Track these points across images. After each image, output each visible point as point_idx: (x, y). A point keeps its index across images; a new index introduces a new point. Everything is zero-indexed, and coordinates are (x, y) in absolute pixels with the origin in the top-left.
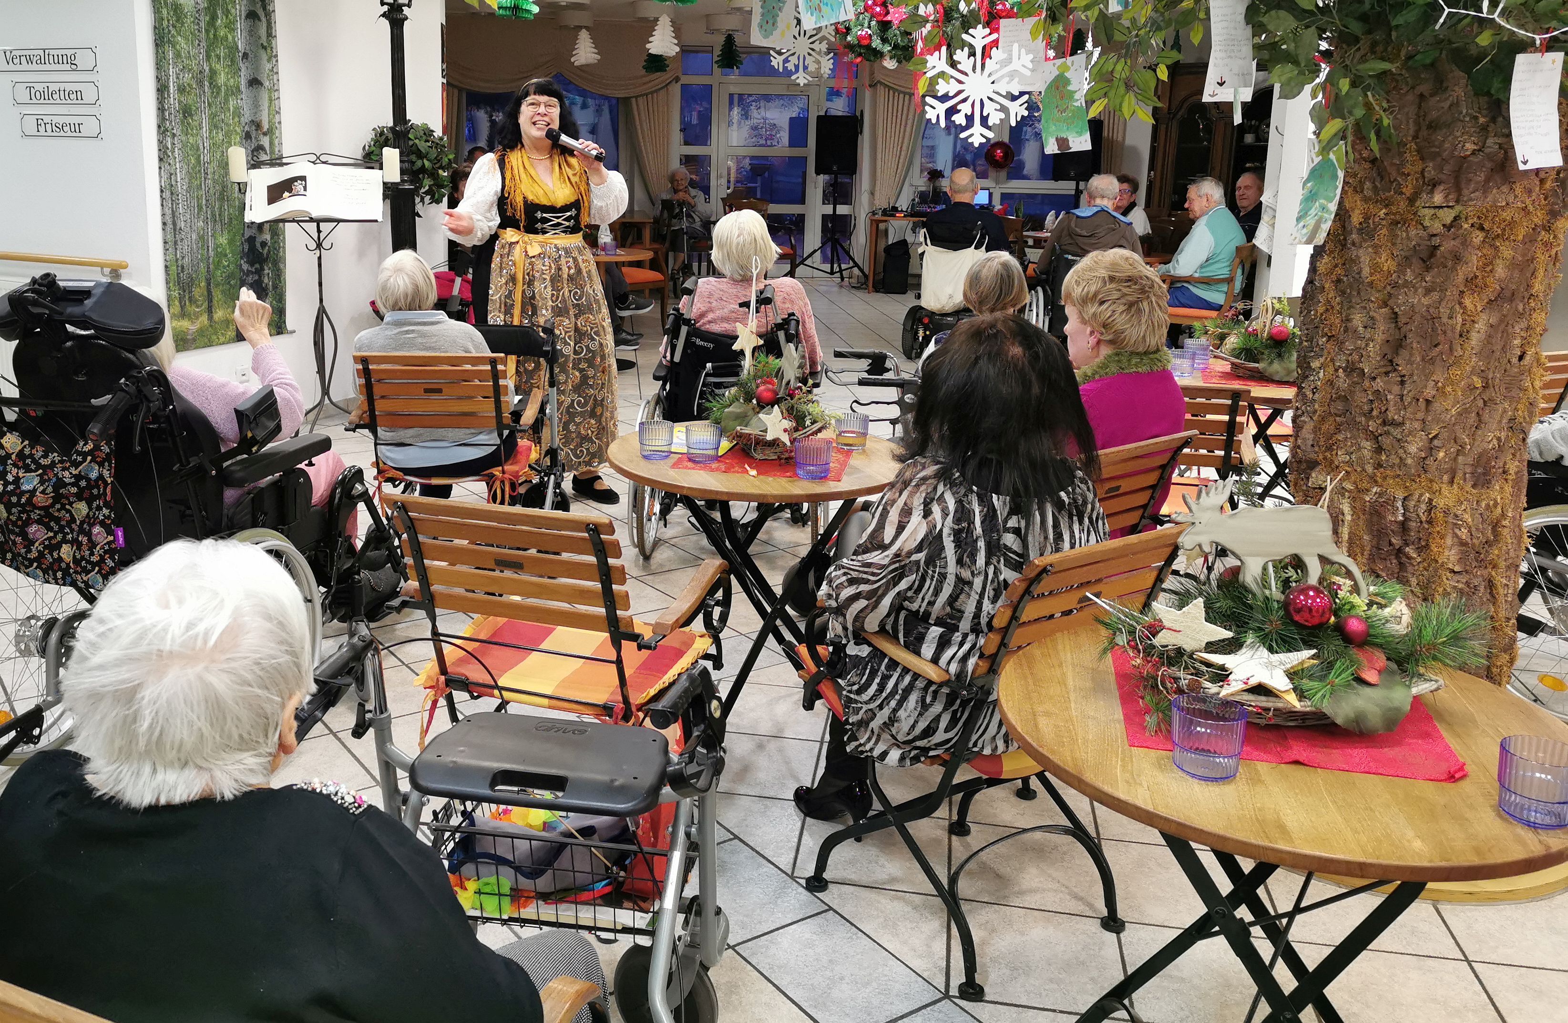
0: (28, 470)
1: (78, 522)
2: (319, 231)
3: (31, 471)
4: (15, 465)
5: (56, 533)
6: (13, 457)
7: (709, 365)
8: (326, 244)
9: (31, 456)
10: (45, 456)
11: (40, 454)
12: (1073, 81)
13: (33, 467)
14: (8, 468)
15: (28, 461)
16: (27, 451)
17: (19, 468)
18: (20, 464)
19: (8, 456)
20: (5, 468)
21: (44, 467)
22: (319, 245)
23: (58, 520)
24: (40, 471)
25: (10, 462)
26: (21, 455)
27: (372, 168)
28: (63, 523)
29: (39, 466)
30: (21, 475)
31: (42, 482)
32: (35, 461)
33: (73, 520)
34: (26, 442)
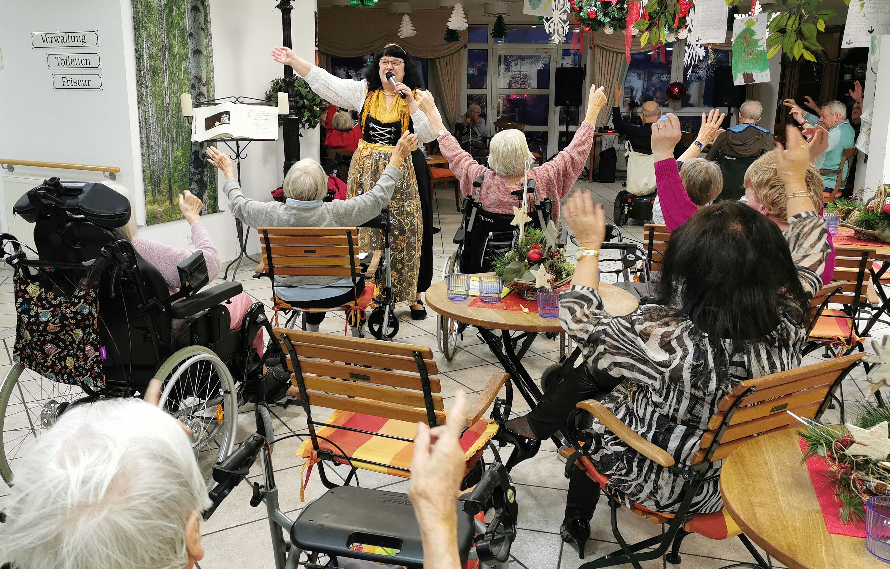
0: (44, 308)
1: (77, 343)
2: (238, 147)
3: (46, 309)
4: (36, 305)
5: (63, 350)
6: (35, 299)
7: (491, 234)
8: (242, 155)
9: (46, 298)
10: (55, 299)
11: (52, 297)
12: (757, 32)
13: (47, 306)
14: (32, 306)
15: (44, 302)
16: (43, 295)
17: (38, 307)
18: (39, 304)
19: (31, 298)
20: (29, 307)
21: (55, 306)
22: (238, 156)
23: (64, 341)
24: (52, 309)
25: (32, 302)
26: (39, 298)
27: (271, 106)
28: (67, 343)
29: (51, 305)
30: (39, 311)
31: (53, 316)
32: (48, 302)
33: (74, 341)
34: (43, 290)
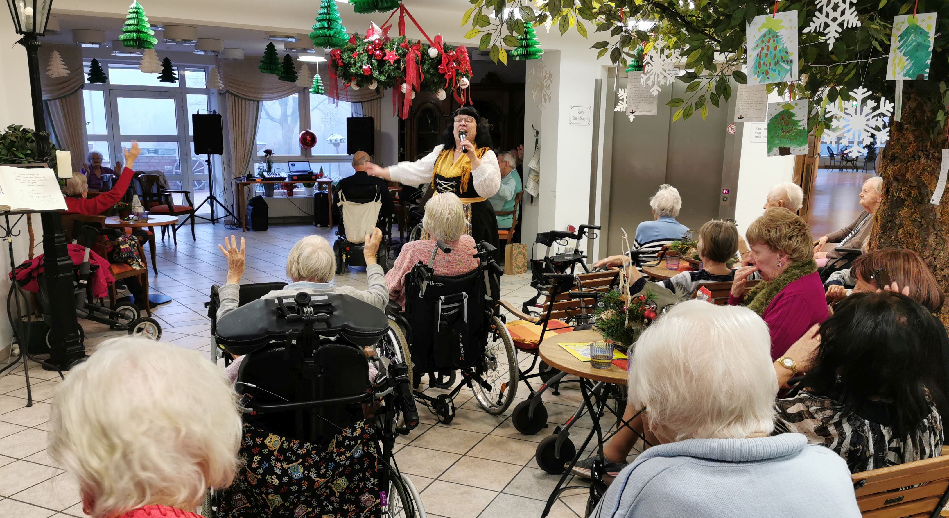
0: (289, 461)
1: (338, 495)
2: (7, 221)
3: (293, 462)
4: (277, 460)
6: (275, 453)
7: (443, 298)
8: (14, 232)
9: (290, 449)
10: (301, 447)
11: (297, 446)
12: (797, 115)
13: (293, 458)
14: (273, 463)
15: (289, 454)
16: (286, 446)
17: (281, 462)
18: (282, 458)
19: (271, 453)
20: (270, 464)
21: (303, 456)
22: (9, 233)
24: (301, 460)
25: (272, 458)
26: (282, 450)
27: (43, 167)
28: (322, 498)
29: (298, 456)
30: (285, 466)
31: (306, 468)
32: (294, 453)
33: (333, 493)
34: (284, 439)
